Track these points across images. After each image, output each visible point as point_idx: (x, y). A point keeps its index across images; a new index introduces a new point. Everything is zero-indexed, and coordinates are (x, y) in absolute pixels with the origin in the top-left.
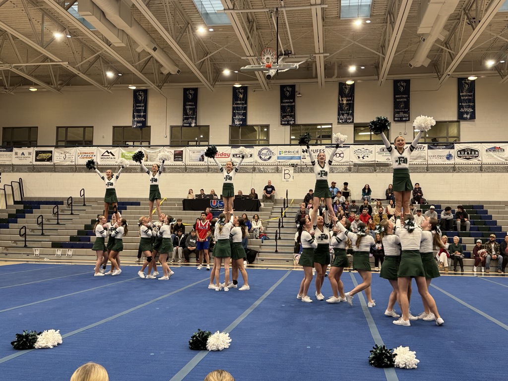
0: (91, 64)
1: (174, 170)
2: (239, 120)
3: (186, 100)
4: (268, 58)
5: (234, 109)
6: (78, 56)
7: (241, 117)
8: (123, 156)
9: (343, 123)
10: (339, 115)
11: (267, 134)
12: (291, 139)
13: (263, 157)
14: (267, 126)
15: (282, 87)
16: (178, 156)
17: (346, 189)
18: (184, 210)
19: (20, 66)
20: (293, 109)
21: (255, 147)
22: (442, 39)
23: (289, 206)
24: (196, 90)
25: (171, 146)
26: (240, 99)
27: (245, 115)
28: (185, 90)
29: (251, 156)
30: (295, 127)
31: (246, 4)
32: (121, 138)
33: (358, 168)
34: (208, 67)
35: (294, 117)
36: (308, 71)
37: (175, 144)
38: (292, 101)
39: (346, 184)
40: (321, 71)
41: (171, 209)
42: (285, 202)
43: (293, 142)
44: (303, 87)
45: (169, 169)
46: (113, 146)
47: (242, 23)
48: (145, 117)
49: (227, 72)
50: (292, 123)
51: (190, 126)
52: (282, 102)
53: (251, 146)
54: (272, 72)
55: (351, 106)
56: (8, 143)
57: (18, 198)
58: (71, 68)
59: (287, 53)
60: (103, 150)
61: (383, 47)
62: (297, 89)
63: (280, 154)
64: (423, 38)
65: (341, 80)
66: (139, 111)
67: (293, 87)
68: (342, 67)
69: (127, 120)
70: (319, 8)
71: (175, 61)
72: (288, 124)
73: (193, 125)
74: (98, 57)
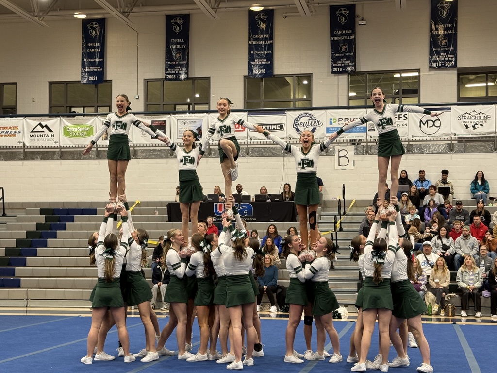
1: (151, 153)
2: (261, 67)
3: (170, 34)
5: (251, 48)
7: (263, 61)
9: (439, 68)
10: (431, 54)
11: (308, 89)
12: (349, 98)
13: (302, 129)
14: (309, 77)
15: (333, 9)
17: (444, 181)
18: (170, 221)
20: (351, 45)
21: (288, 112)
23: (347, 211)
24: (186, 18)
25: (146, 113)
26: (261, 31)
27: (270, 57)
28: (169, 18)
29: (281, 127)
30: (356, 78)
32: (63, 102)
33: (465, 145)
35: (353, 59)
37: (153, 109)
38: (350, 32)
39: (445, 173)
41: (148, 219)
42: (341, 205)
43: (352, 103)
44: (367, 9)
45: (143, 151)
46: (51, 115)
48: (102, 64)
50: (350, 69)
51: (178, 79)
52: (332, 34)
53: (282, 111)
55: (452, 39)
60: (33, 123)
62: (358, 11)
63: (331, 123)
66: (91, 55)
67: (352, 8)
72: (344, 72)
73: (182, 77)
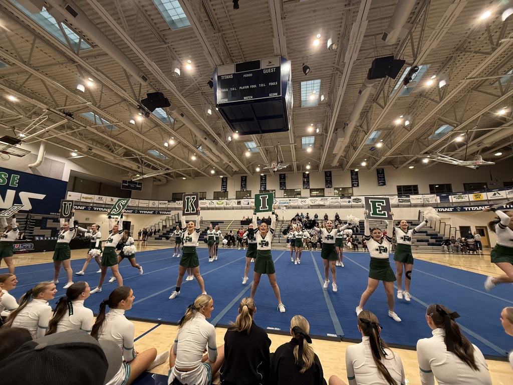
0: (206, 168)
1: (237, 208)
2: (263, 188)
3: (242, 181)
4: (274, 164)
6: (201, 166)
8: (217, 204)
9: (305, 189)
10: (303, 185)
11: (275, 193)
12: (284, 196)
14: (275, 190)
15: (280, 175)
16: (239, 203)
17: (307, 215)
19: (179, 170)
20: (285, 183)
22: (343, 155)
23: (284, 223)
24: (246, 177)
25: (236, 199)
26: (263, 180)
27: (265, 186)
28: (242, 177)
30: (286, 191)
31: (265, 145)
32: (217, 196)
33: (312, 207)
34: (251, 168)
35: (285, 186)
36: (290, 168)
38: (284, 180)
39: (308, 213)
40: (295, 168)
42: (283, 221)
44: (288, 175)
45: (235, 208)
46: (214, 200)
47: (263, 151)
48: (226, 188)
49: (258, 170)
50: (284, 189)
51: (244, 191)
54: (276, 170)
55: (308, 182)
56: (174, 199)
57: (177, 221)
58: (198, 170)
59: (282, 162)
60: (210, 201)
61: (320, 159)
64: (335, 155)
65: (304, 172)
66: (224, 186)
67: (284, 175)
68: (304, 167)
69: (219, 189)
70: (293, 145)
71: (238, 166)
74: (209, 166)
